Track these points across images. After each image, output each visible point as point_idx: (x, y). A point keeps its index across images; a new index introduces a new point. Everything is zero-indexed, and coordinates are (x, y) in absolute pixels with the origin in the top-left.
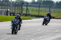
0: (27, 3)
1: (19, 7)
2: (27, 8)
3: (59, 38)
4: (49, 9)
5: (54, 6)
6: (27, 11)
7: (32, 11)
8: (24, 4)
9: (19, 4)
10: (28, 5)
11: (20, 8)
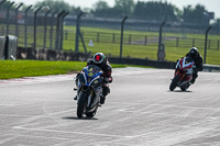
0: (79, 12)
1: (49, 27)
2: (78, 30)
3: (194, 141)
4: (158, 34)
5: (175, 23)
6: (77, 41)
7: (98, 41)
8: (68, 17)
9: (50, 15)
10: (83, 18)
11: (52, 30)
